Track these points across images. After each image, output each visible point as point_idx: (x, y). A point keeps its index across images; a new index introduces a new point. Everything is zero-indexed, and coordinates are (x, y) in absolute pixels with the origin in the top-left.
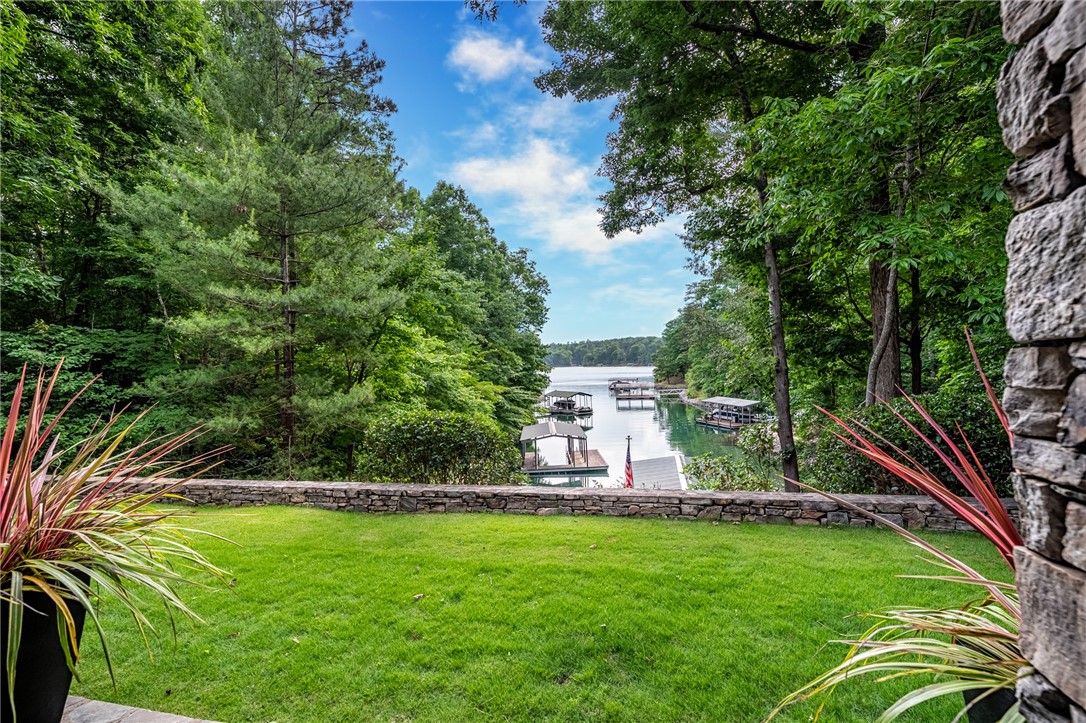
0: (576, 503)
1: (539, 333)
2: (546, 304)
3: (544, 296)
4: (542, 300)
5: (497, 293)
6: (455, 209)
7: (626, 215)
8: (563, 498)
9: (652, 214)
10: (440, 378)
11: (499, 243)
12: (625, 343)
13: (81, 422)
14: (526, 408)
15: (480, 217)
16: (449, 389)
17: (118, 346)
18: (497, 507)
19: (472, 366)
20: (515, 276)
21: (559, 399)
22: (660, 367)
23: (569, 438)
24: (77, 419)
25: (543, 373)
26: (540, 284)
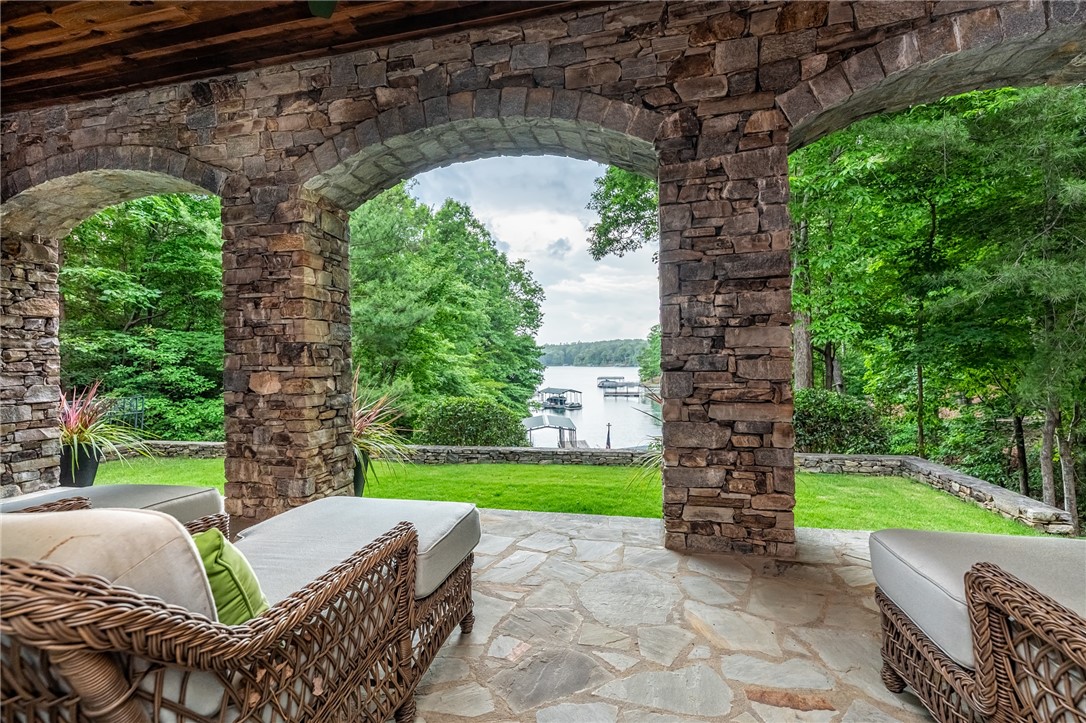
0: (566, 457)
1: (534, 335)
2: (541, 310)
3: (539, 302)
4: (538, 306)
5: (498, 299)
6: (462, 224)
7: (610, 242)
8: (557, 454)
9: (632, 242)
10: (452, 375)
11: (499, 255)
12: (613, 346)
13: (181, 405)
14: (522, 403)
15: (483, 231)
16: (459, 384)
17: (200, 346)
18: (513, 460)
19: (475, 364)
20: (514, 283)
21: (552, 395)
22: (644, 367)
23: (561, 429)
24: (178, 403)
25: (537, 372)
26: (536, 291)
